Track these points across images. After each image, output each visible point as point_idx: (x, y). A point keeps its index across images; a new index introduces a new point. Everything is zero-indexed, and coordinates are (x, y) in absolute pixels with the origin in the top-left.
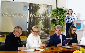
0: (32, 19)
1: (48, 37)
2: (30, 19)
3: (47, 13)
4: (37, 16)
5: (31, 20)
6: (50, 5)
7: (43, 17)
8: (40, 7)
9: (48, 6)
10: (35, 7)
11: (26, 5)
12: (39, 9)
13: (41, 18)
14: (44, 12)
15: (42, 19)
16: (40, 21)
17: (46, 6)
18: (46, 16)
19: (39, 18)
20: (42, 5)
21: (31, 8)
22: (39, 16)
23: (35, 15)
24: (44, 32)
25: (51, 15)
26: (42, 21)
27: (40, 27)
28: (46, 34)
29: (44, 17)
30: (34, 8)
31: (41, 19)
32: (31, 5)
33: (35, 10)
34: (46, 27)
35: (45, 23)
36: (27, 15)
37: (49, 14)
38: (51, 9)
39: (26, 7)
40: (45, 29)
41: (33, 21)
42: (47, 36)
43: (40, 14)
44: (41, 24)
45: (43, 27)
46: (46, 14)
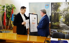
0: (53, 14)
4: (58, 12)
7: (64, 13)
8: (61, 4)
11: (48, 4)
12: (60, 6)
13: (62, 13)
14: (65, 9)
16: (61, 16)
18: (68, 12)
20: (63, 3)
21: (52, 6)
22: (60, 12)
23: (56, 11)
26: (63, 16)
27: (61, 20)
29: (65, 12)
30: (55, 6)
32: (52, 4)
33: (56, 7)
34: (68, 21)
35: (67, 18)
39: (48, 5)
41: (54, 16)
43: (61, 10)
45: (64, 20)
46: (67, 10)
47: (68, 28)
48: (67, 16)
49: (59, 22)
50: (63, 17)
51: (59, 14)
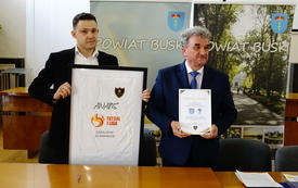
1: (272, 122)
3: (267, 35)
4: (223, 47)
6: (284, 7)
7: (250, 52)
8: (237, 14)
9: (272, 9)
10: (217, 15)
11: (181, 10)
12: (234, 21)
13: (241, 52)
14: (254, 32)
15: (248, 56)
16: (238, 63)
17: (265, 10)
18: (266, 48)
19: (235, 53)
20: (247, 9)
21: (201, 19)
22: (233, 48)
23: (214, 44)
24: (255, 102)
26: (244, 64)
27: (236, 84)
28: (266, 111)
29: (253, 48)
30: (211, 19)
31: (244, 56)
32: (199, 8)
33: (214, 26)
34: (264, 87)
35: (261, 72)
37: (279, 38)
38: (286, 21)
39: (179, 16)
40: (258, 94)
42: (269, 119)
43: (237, 38)
44: (243, 74)
45: (249, 84)
46: (262, 40)
47: (263, 116)
48: (261, 66)
50: (246, 69)
51: (230, 55)
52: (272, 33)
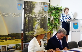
0: (27, 19)
1: (45, 40)
2: (25, 18)
3: (43, 12)
4: (32, 16)
5: (27, 21)
6: (47, 3)
7: (39, 17)
8: (36, 5)
9: (44, 3)
10: (31, 5)
11: (21, 3)
12: (35, 7)
13: (37, 17)
14: (40, 11)
15: (39, 18)
16: (36, 21)
17: (43, 4)
18: (43, 16)
19: (35, 18)
20: (38, 3)
21: (26, 6)
22: (35, 16)
23: (30, 15)
25: (47, 14)
26: (38, 21)
27: (36, 28)
29: (40, 16)
30: (29, 6)
31: (38, 19)
32: (26, 3)
33: (30, 9)
35: (42, 24)
36: (21, 15)
37: (46, 13)
39: (20, 5)
41: (28, 21)
43: (36, 13)
44: (37, 24)
46: (42, 13)
48: (42, 22)
49: (34, 30)
50: (38, 23)
51: (34, 18)
52: (44, 11)
